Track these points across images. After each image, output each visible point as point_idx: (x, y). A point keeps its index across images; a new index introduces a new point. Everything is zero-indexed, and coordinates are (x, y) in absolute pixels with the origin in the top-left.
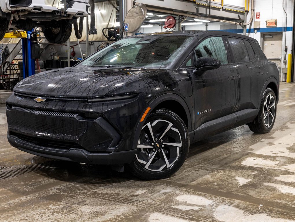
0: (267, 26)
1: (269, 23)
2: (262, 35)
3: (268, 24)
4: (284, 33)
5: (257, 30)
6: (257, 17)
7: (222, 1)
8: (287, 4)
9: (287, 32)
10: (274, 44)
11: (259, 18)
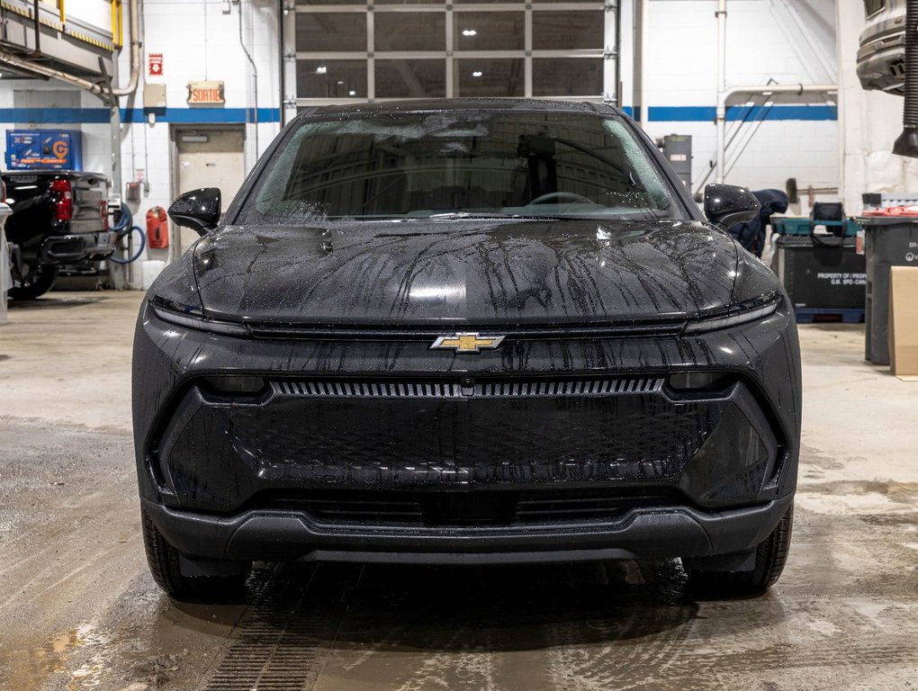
0: (191, 101)
1: (196, 93)
2: (174, 134)
3: (193, 96)
4: (250, 127)
5: (156, 115)
6: (151, 69)
7: (60, 5)
8: (255, 31)
9: (259, 124)
10: (213, 165)
11: (159, 72)
